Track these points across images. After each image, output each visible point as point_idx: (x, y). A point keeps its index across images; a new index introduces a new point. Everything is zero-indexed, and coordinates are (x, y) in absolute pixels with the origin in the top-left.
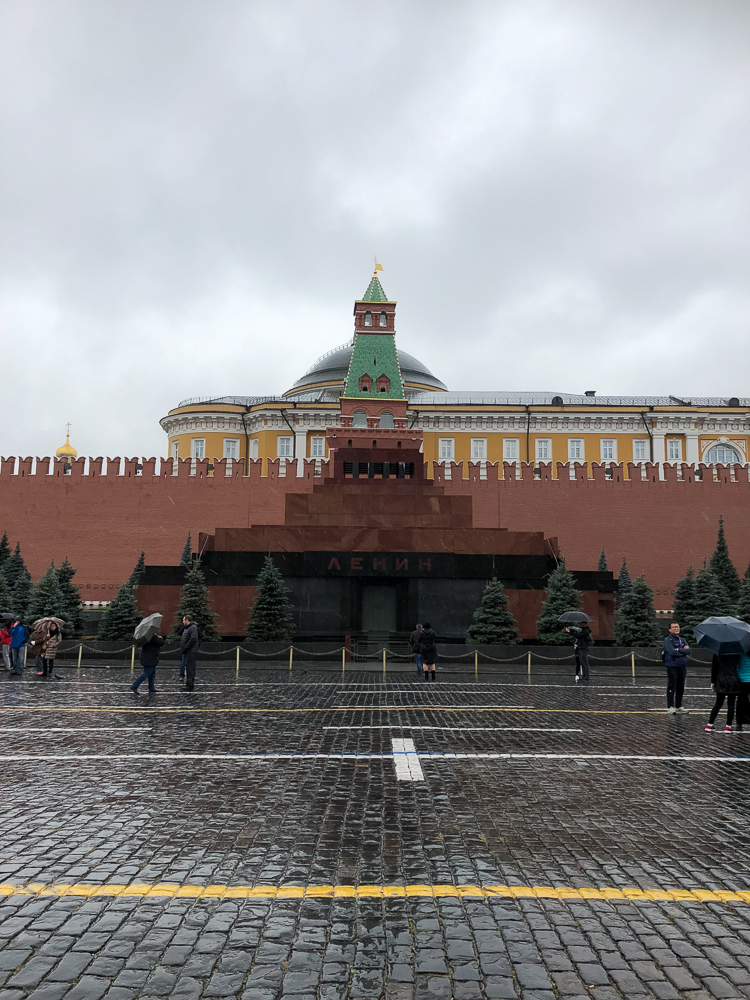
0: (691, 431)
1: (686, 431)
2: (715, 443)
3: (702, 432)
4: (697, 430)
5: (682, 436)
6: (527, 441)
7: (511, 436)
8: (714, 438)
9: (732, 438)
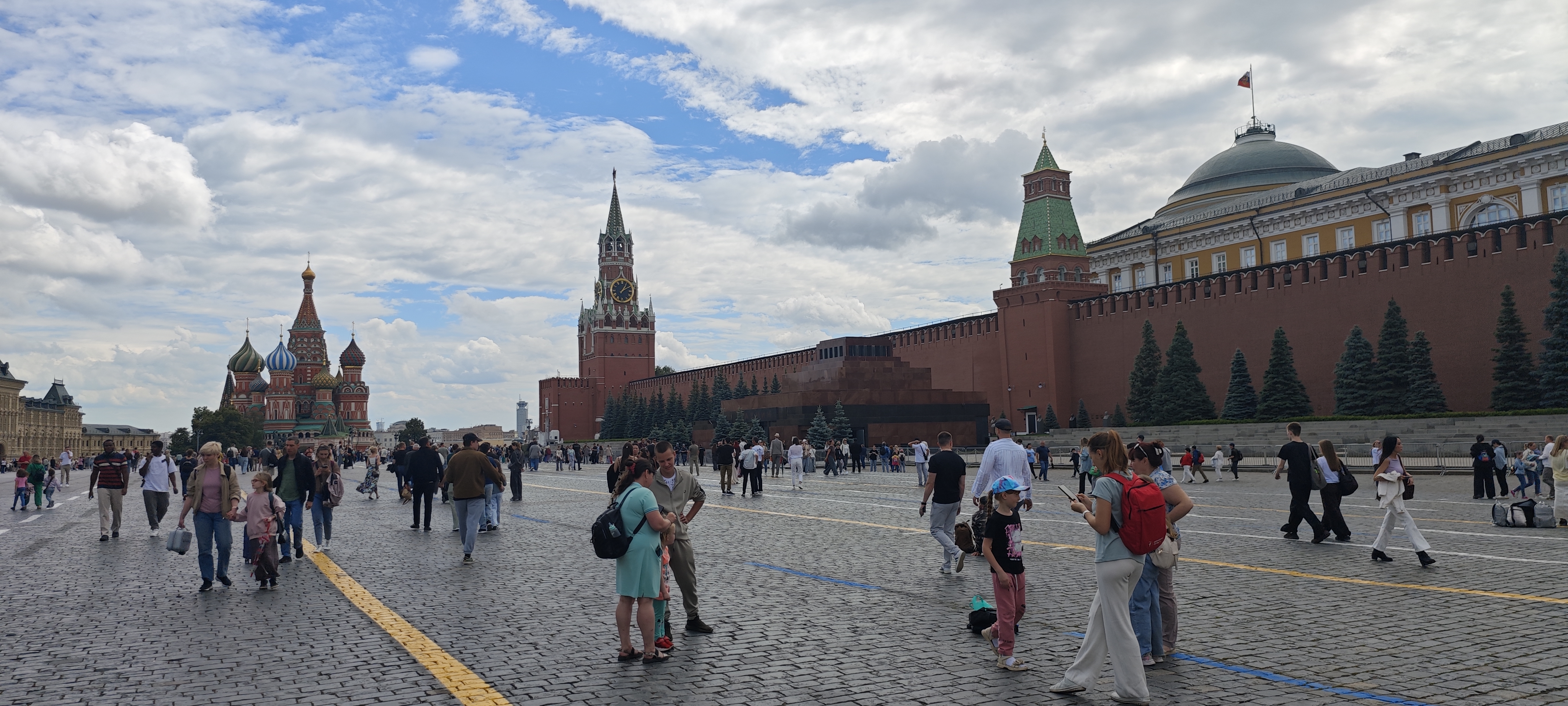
0: (1436, 198)
1: (1430, 200)
2: (1475, 206)
3: (1454, 195)
4: (1443, 195)
5: (1426, 207)
6: (1262, 246)
7: (1247, 245)
8: (1474, 199)
9: (1498, 194)
